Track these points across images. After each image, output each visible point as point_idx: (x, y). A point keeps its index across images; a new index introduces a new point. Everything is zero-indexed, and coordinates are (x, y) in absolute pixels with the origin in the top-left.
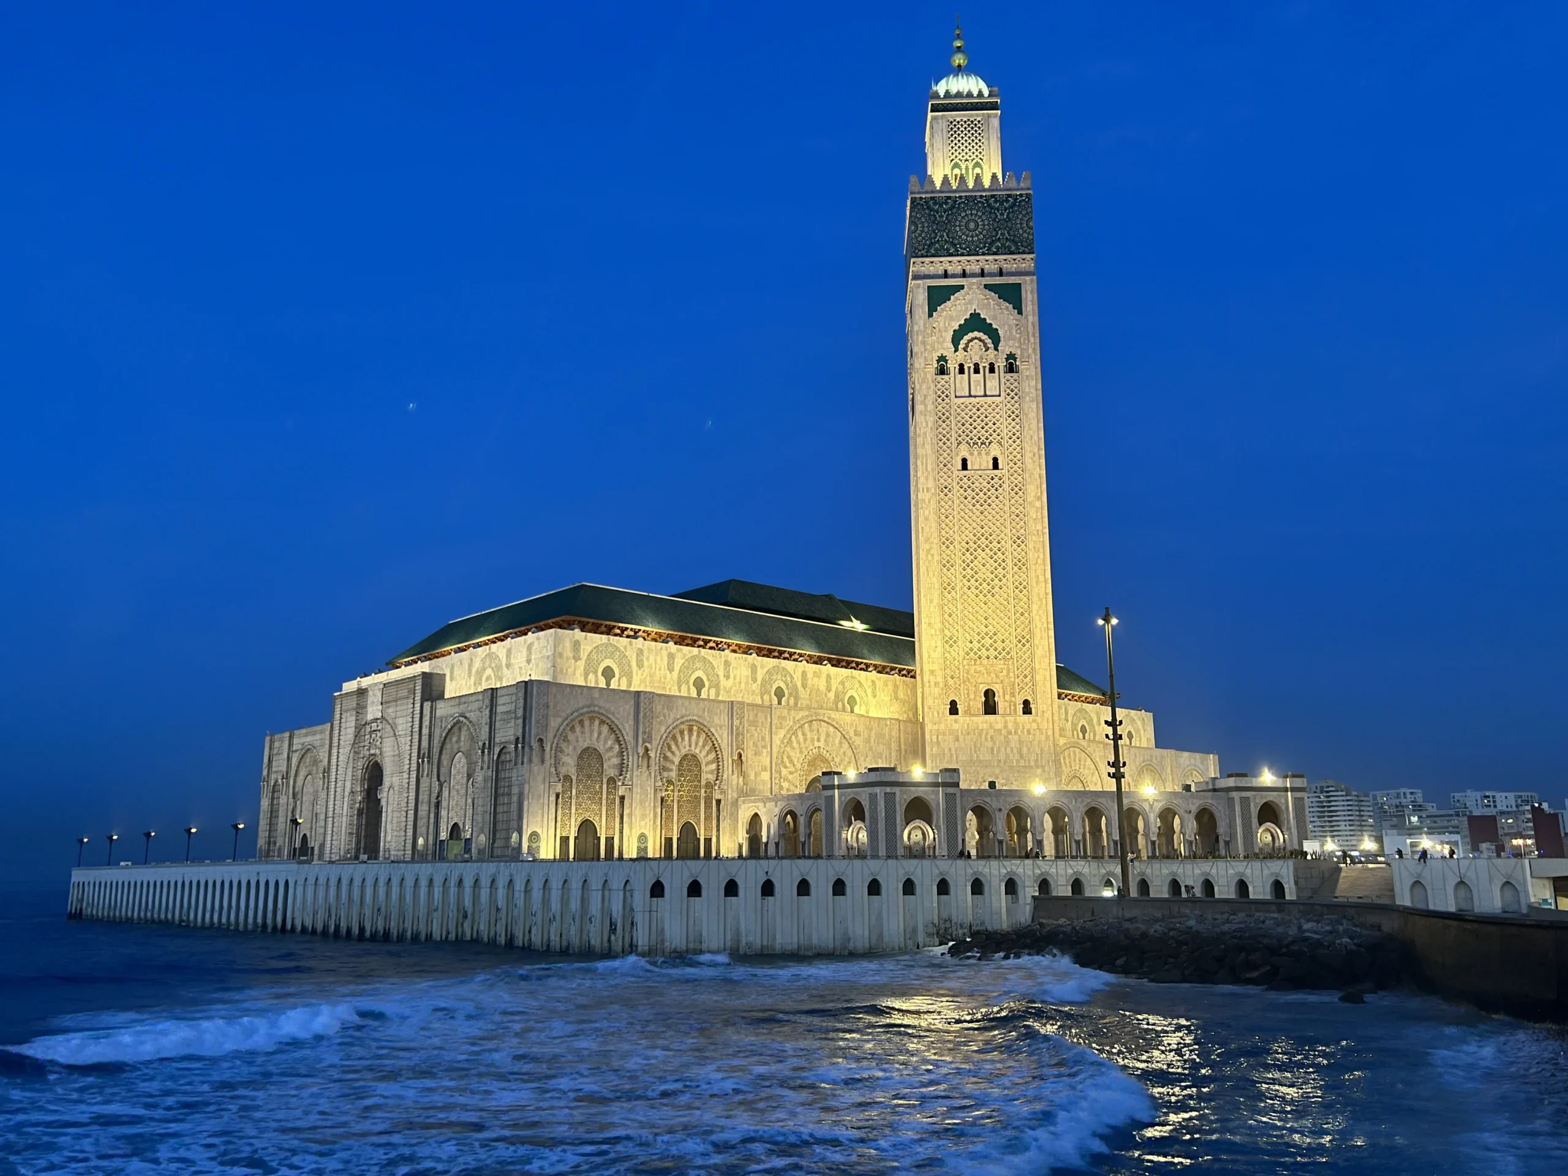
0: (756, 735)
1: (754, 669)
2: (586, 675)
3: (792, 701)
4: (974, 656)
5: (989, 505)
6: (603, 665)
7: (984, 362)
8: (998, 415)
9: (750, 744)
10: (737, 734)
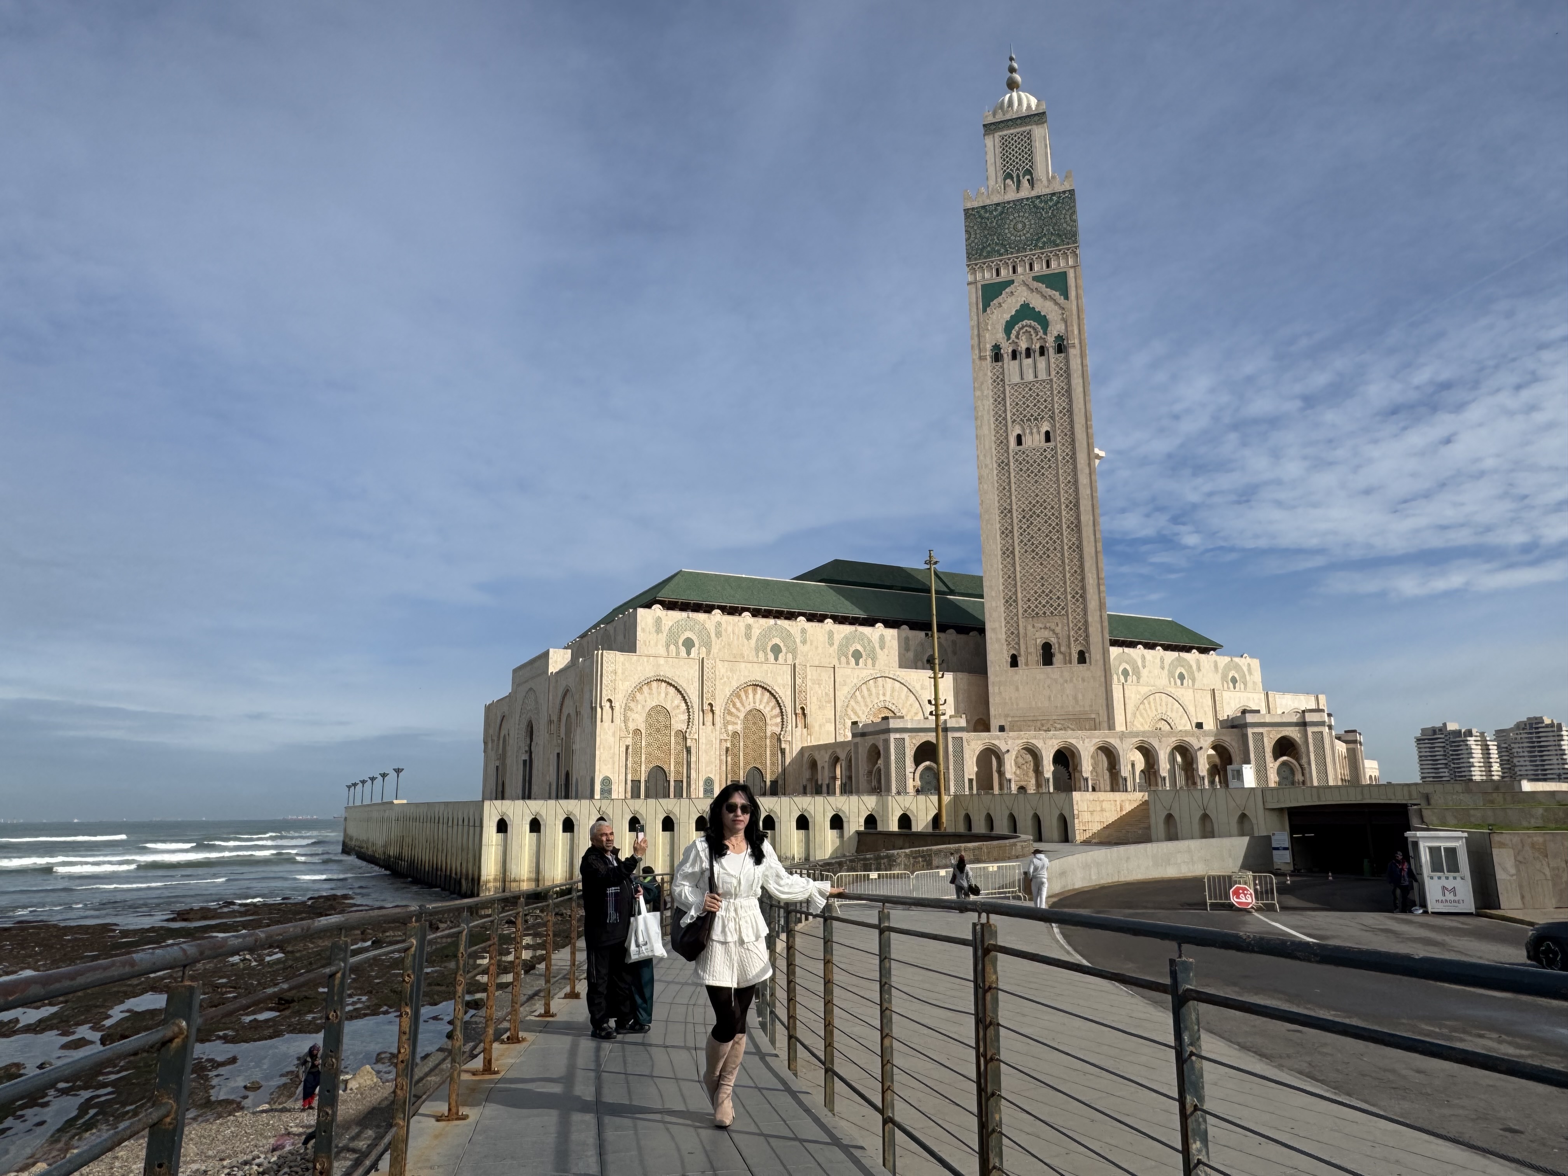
0: (819, 692)
1: (831, 634)
2: (668, 646)
3: (870, 661)
4: (1032, 614)
5: (1043, 474)
6: (683, 637)
7: (1034, 347)
8: (1049, 393)
9: (813, 700)
10: (799, 693)
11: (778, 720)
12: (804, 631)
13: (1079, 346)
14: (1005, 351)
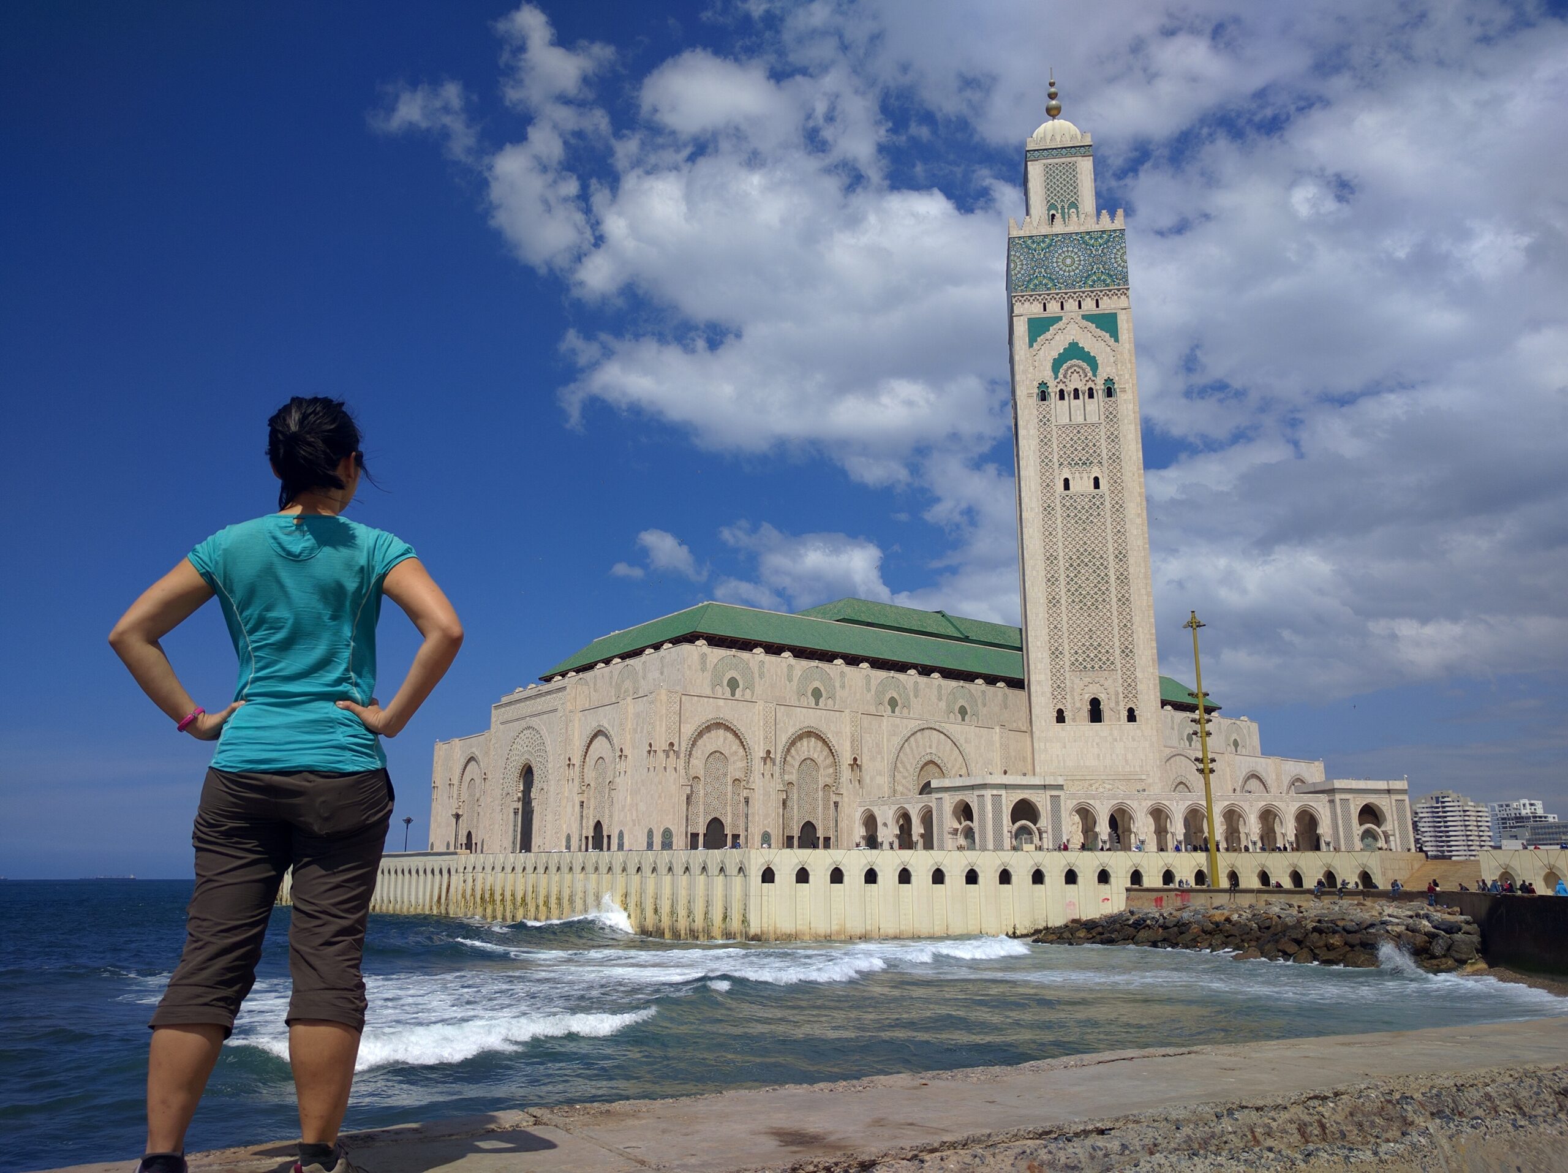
0: (871, 742)
1: (867, 680)
2: (714, 687)
3: (907, 710)
4: (1080, 667)
5: (1092, 522)
6: (728, 676)
7: (1083, 387)
8: (1097, 437)
9: (865, 750)
10: (852, 742)
11: (831, 770)
12: (842, 674)
13: (1129, 391)
14: (1053, 389)
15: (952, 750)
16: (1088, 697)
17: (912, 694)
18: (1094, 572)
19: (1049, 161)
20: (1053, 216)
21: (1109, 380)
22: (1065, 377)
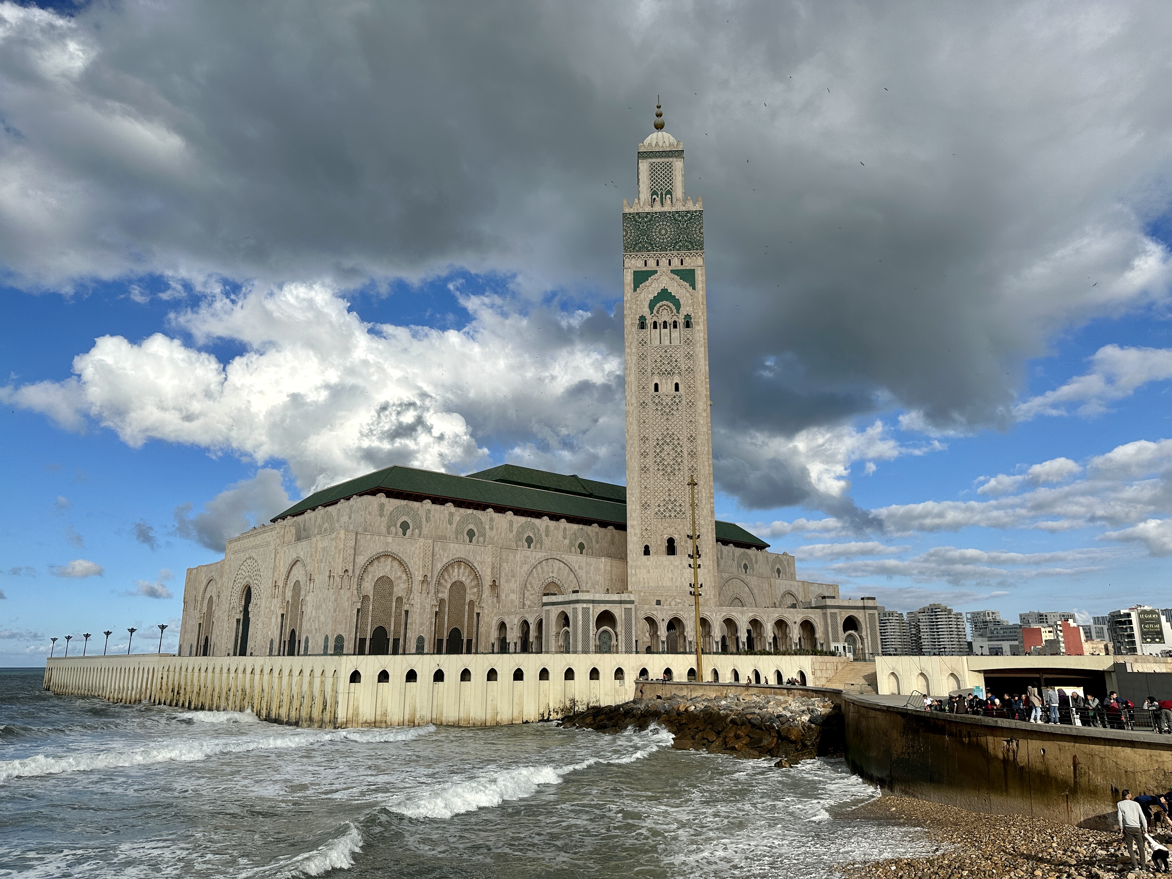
0: (507, 569)
1: (511, 524)
2: (389, 528)
3: (539, 546)
4: (661, 515)
5: (673, 414)
6: (401, 520)
7: (670, 321)
8: (678, 355)
9: (503, 574)
10: (493, 568)
11: (475, 590)
12: (491, 520)
13: (701, 325)
14: (649, 322)
15: (568, 574)
16: (666, 537)
17: (543, 534)
18: (673, 449)
19: (654, 160)
20: (655, 199)
21: (688, 317)
22: (658, 312)
